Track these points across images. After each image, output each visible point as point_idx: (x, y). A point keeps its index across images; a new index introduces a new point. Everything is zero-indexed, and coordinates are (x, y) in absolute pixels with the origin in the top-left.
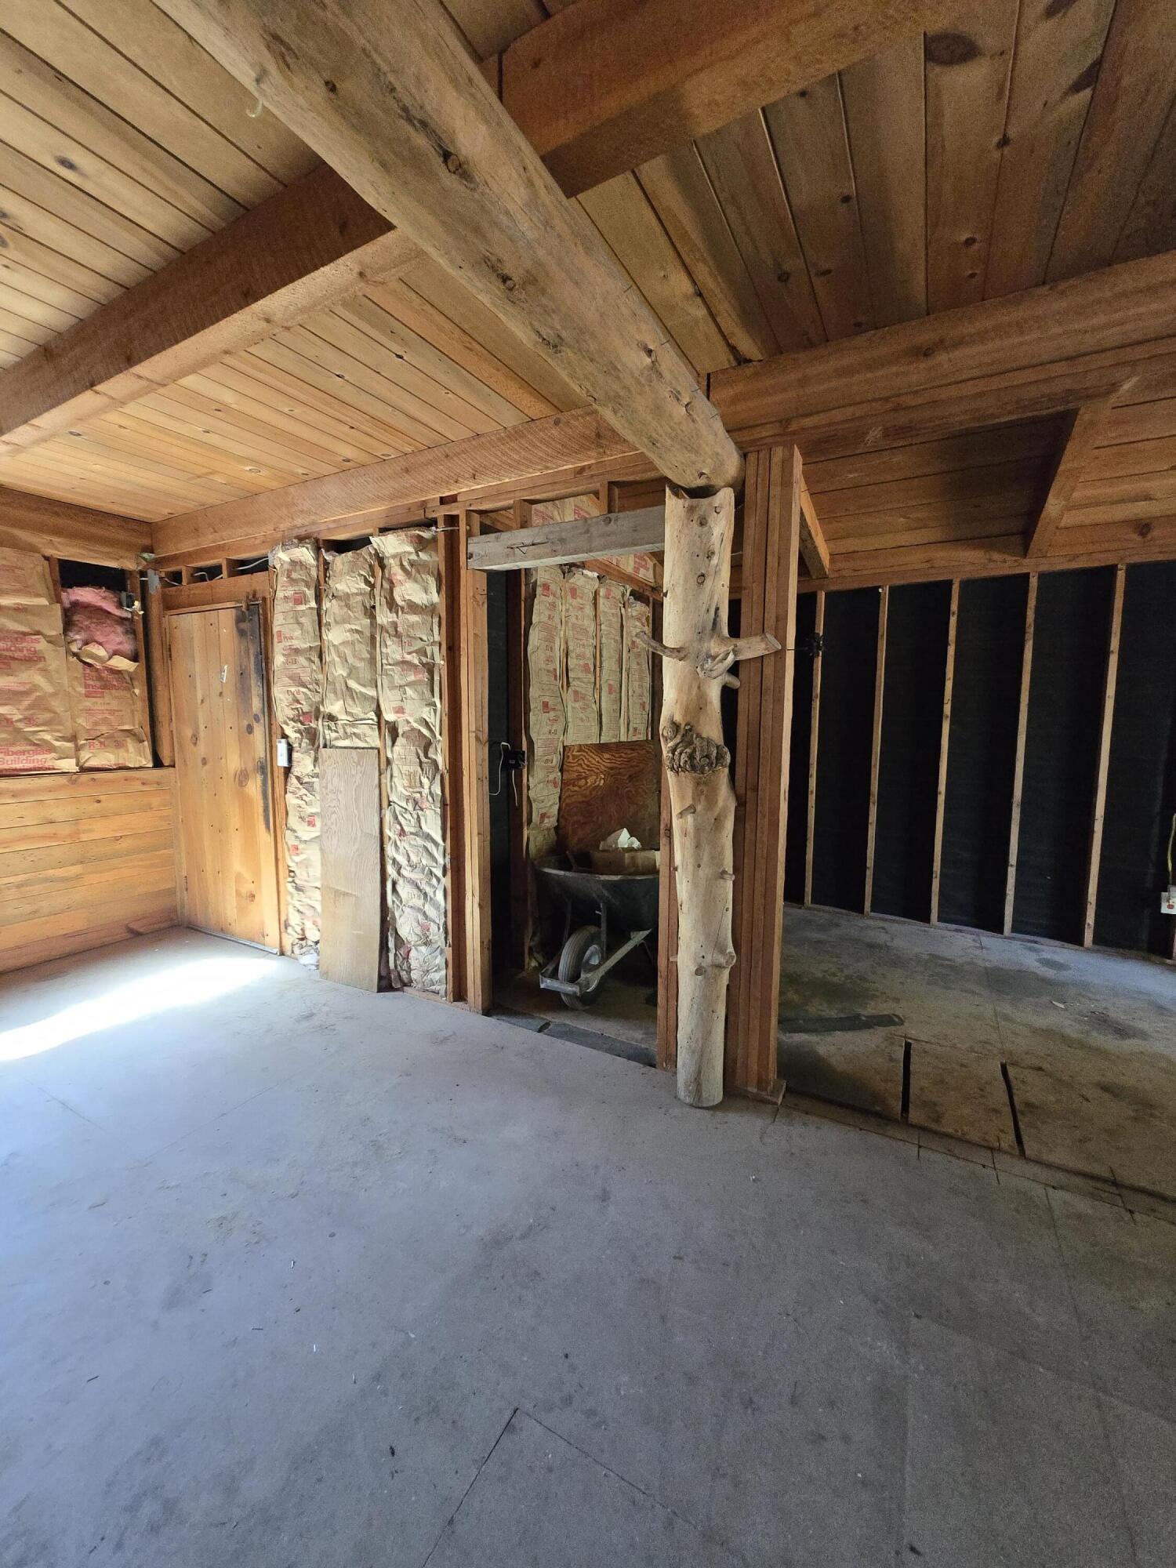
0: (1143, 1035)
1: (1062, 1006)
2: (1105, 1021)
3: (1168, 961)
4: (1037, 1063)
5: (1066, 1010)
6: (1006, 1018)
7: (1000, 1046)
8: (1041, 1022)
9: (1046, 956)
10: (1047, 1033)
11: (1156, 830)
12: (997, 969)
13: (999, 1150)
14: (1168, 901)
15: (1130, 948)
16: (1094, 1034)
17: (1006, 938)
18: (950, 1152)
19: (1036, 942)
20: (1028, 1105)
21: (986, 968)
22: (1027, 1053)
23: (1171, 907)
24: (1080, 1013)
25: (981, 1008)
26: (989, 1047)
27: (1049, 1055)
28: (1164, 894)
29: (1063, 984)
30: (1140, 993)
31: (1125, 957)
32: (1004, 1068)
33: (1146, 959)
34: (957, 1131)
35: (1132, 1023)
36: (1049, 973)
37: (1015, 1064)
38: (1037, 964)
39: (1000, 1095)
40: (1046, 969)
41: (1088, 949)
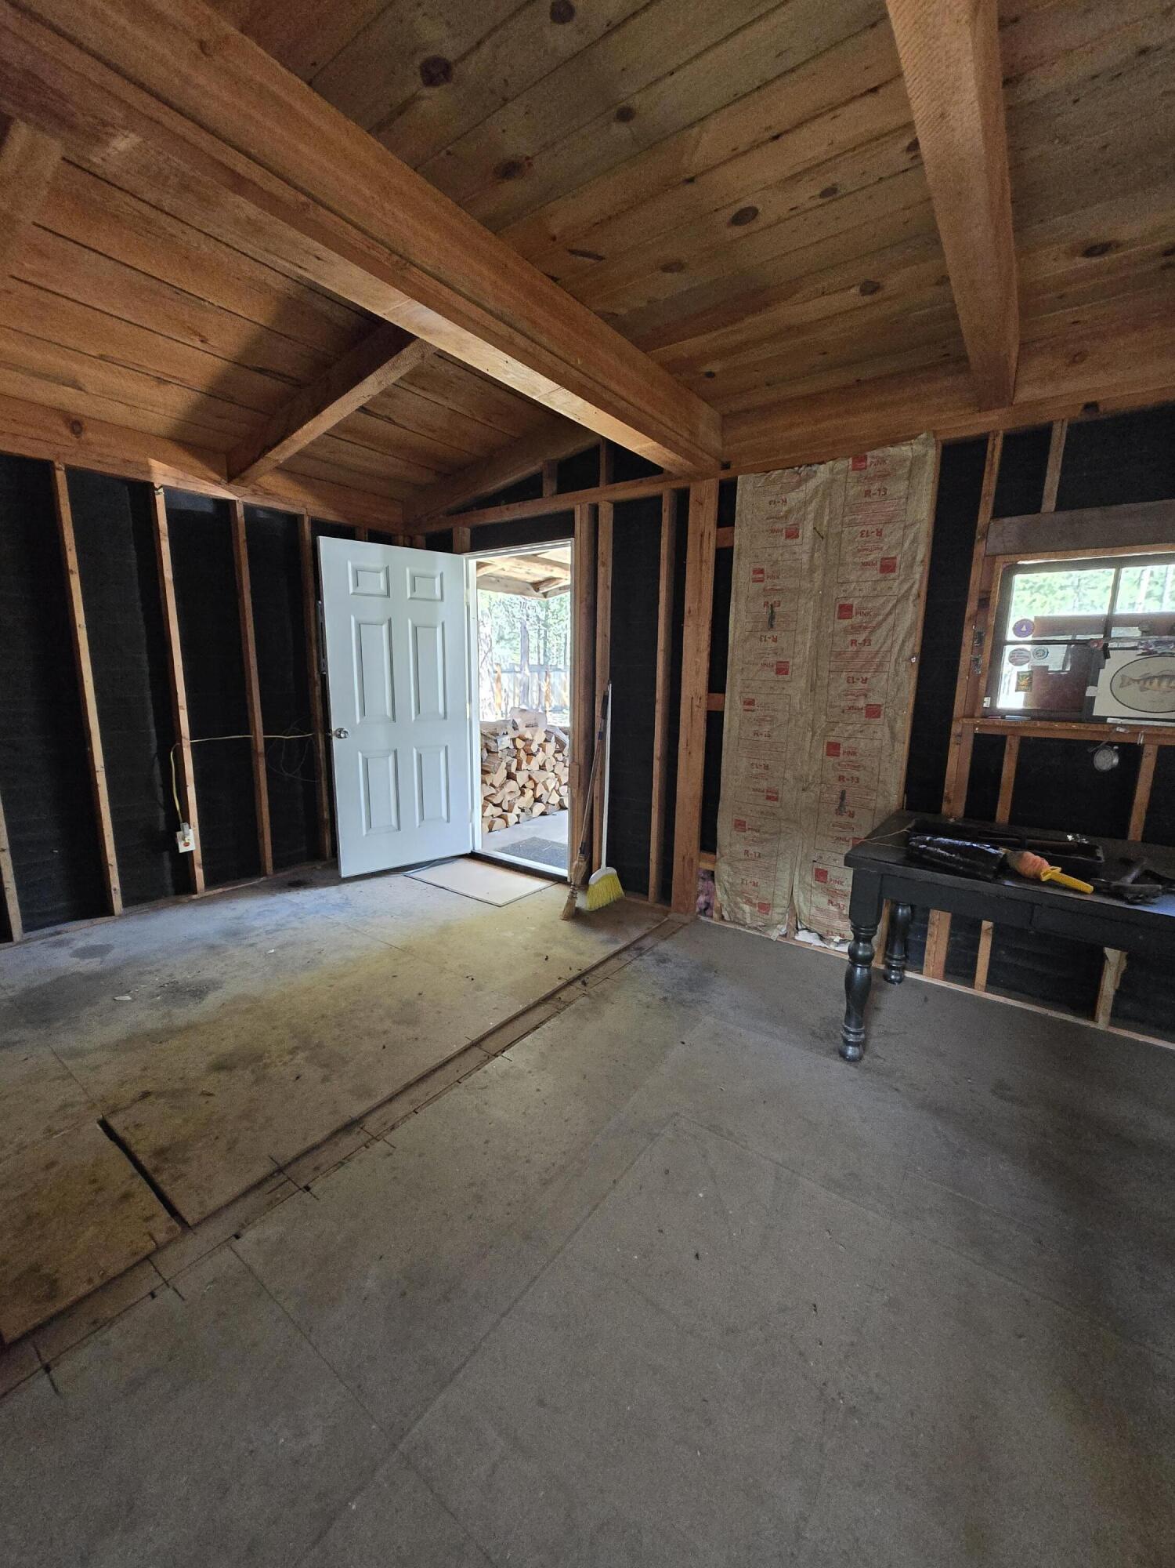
0: (214, 985)
1: (128, 998)
2: (178, 990)
3: (195, 897)
4: (139, 1088)
5: (134, 1000)
6: (75, 1054)
7: (83, 1098)
8: (116, 1031)
9: (81, 944)
10: (128, 1043)
11: (157, 771)
12: (28, 992)
13: (159, 1248)
14: (184, 839)
15: (158, 897)
16: (176, 1011)
17: (19, 943)
18: (98, 1325)
19: (59, 933)
20: (160, 1153)
21: (11, 1000)
22: (123, 1083)
23: (187, 845)
24: (152, 996)
25: (31, 1061)
26: (70, 1111)
27: (145, 1069)
28: (179, 834)
29: (116, 970)
30: (191, 941)
31: (156, 909)
32: (104, 1124)
33: (176, 903)
34: (90, 1281)
35: (199, 978)
36: (92, 965)
37: (114, 1111)
38: (76, 960)
39: (119, 1170)
40: (87, 961)
41: (120, 916)
